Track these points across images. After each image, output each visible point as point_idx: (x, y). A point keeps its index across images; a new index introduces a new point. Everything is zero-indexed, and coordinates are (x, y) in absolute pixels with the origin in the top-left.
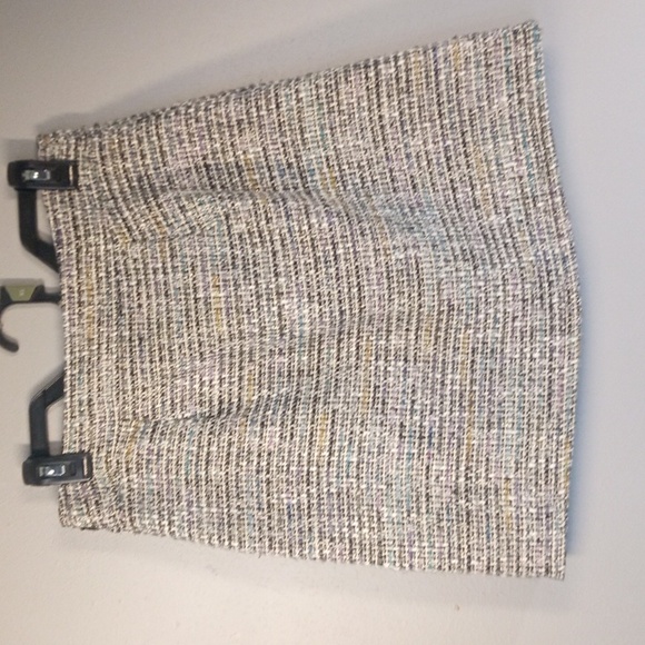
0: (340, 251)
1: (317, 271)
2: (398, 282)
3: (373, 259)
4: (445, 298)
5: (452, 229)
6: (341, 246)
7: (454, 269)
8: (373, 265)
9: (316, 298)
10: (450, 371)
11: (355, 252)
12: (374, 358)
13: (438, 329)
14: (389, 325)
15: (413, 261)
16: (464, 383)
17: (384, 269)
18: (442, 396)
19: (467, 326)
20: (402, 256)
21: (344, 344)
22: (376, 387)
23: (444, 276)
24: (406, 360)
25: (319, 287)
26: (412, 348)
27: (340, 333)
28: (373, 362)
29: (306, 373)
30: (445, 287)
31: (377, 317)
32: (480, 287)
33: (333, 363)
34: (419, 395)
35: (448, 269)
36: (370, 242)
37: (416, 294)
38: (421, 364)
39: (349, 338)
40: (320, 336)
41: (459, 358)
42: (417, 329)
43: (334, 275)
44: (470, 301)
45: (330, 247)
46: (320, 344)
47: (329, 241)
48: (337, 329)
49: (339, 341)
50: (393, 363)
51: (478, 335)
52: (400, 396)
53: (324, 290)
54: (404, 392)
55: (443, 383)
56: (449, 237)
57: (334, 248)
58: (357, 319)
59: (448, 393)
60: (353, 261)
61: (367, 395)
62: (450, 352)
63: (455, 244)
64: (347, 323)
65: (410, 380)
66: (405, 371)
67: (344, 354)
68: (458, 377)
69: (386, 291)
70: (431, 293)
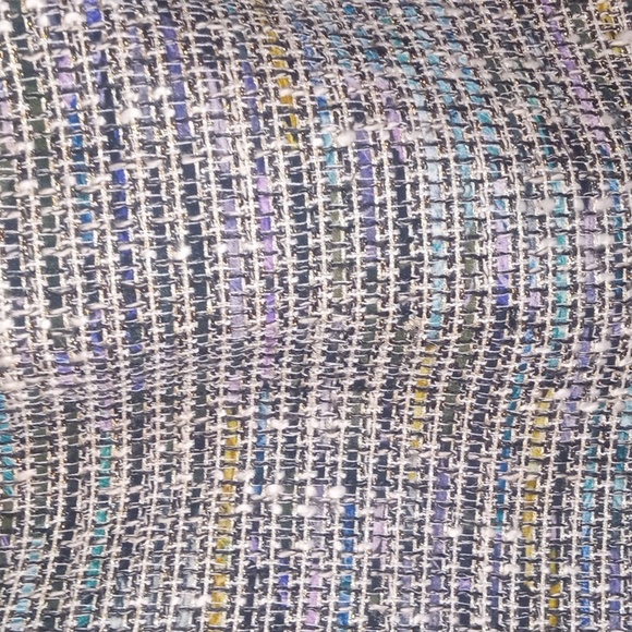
0: (129, 115)
1: (44, 182)
2: (330, 228)
3: (244, 147)
4: (489, 284)
5: (507, 64)
6: (129, 95)
7: (518, 188)
8: (246, 168)
9: (40, 282)
10: (488, 516)
11: (181, 120)
12: (249, 474)
13: (457, 385)
14: (300, 372)
15: (386, 155)
16: (532, 554)
17: (284, 181)
18: (464, 598)
19: (553, 378)
20: (346, 140)
21: (154, 431)
22: (254, 574)
23: (486, 210)
24: (351, 483)
25: (50, 242)
26: (373, 443)
27: (137, 398)
28: (248, 489)
29: (28, 522)
30: (489, 248)
31: (258, 347)
32: (600, 252)
33: (120, 488)
34: (393, 598)
35: (500, 188)
36: (235, 86)
37: (392, 272)
38: (400, 494)
39: (171, 412)
40: (70, 408)
41: (519, 476)
42: (390, 385)
43: (105, 198)
44: (567, 298)
45: (94, 99)
46: (72, 430)
47: (90, 78)
48: (125, 388)
49: (137, 423)
50: (310, 491)
51: (581, 406)
52: (333, 599)
53: (70, 250)
54: (344, 587)
55: (467, 557)
56: (502, 86)
57: (108, 103)
58: (190, 354)
59: (483, 585)
60: (173, 151)
61: (224, 600)
62: (490, 457)
63: (520, 108)
64: (158, 365)
65: (364, 547)
66: (349, 520)
67: (153, 462)
68: (512, 535)
69: (291, 260)
70: (442, 268)
